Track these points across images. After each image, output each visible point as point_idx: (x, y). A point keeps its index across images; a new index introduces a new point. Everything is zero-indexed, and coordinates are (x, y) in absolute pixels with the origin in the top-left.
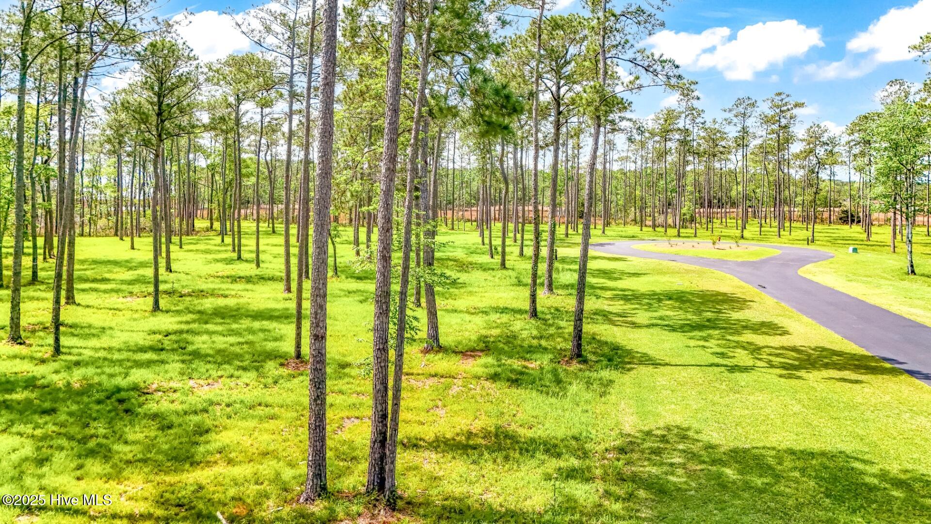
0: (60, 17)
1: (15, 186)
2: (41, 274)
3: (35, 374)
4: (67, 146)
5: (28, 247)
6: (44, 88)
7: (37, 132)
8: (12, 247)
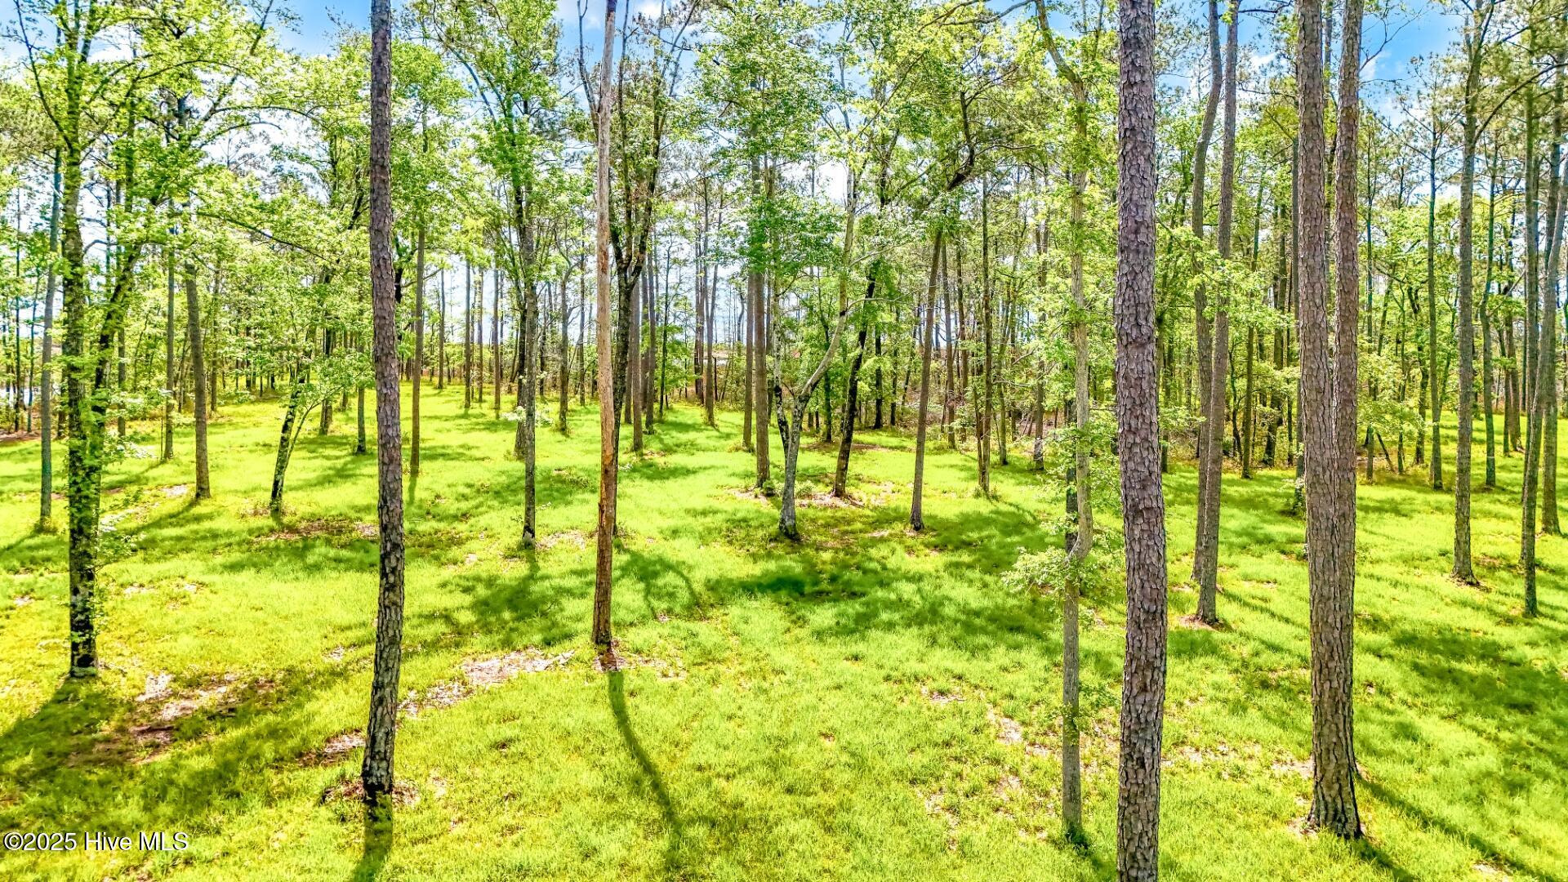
0: (1527, 46)
1: (1457, 330)
2: (1501, 476)
3: (1496, 638)
4: (1542, 263)
5: (1479, 430)
6: (1503, 169)
7: (1491, 242)
8: (1455, 427)
